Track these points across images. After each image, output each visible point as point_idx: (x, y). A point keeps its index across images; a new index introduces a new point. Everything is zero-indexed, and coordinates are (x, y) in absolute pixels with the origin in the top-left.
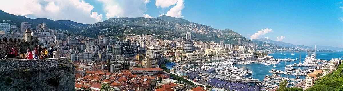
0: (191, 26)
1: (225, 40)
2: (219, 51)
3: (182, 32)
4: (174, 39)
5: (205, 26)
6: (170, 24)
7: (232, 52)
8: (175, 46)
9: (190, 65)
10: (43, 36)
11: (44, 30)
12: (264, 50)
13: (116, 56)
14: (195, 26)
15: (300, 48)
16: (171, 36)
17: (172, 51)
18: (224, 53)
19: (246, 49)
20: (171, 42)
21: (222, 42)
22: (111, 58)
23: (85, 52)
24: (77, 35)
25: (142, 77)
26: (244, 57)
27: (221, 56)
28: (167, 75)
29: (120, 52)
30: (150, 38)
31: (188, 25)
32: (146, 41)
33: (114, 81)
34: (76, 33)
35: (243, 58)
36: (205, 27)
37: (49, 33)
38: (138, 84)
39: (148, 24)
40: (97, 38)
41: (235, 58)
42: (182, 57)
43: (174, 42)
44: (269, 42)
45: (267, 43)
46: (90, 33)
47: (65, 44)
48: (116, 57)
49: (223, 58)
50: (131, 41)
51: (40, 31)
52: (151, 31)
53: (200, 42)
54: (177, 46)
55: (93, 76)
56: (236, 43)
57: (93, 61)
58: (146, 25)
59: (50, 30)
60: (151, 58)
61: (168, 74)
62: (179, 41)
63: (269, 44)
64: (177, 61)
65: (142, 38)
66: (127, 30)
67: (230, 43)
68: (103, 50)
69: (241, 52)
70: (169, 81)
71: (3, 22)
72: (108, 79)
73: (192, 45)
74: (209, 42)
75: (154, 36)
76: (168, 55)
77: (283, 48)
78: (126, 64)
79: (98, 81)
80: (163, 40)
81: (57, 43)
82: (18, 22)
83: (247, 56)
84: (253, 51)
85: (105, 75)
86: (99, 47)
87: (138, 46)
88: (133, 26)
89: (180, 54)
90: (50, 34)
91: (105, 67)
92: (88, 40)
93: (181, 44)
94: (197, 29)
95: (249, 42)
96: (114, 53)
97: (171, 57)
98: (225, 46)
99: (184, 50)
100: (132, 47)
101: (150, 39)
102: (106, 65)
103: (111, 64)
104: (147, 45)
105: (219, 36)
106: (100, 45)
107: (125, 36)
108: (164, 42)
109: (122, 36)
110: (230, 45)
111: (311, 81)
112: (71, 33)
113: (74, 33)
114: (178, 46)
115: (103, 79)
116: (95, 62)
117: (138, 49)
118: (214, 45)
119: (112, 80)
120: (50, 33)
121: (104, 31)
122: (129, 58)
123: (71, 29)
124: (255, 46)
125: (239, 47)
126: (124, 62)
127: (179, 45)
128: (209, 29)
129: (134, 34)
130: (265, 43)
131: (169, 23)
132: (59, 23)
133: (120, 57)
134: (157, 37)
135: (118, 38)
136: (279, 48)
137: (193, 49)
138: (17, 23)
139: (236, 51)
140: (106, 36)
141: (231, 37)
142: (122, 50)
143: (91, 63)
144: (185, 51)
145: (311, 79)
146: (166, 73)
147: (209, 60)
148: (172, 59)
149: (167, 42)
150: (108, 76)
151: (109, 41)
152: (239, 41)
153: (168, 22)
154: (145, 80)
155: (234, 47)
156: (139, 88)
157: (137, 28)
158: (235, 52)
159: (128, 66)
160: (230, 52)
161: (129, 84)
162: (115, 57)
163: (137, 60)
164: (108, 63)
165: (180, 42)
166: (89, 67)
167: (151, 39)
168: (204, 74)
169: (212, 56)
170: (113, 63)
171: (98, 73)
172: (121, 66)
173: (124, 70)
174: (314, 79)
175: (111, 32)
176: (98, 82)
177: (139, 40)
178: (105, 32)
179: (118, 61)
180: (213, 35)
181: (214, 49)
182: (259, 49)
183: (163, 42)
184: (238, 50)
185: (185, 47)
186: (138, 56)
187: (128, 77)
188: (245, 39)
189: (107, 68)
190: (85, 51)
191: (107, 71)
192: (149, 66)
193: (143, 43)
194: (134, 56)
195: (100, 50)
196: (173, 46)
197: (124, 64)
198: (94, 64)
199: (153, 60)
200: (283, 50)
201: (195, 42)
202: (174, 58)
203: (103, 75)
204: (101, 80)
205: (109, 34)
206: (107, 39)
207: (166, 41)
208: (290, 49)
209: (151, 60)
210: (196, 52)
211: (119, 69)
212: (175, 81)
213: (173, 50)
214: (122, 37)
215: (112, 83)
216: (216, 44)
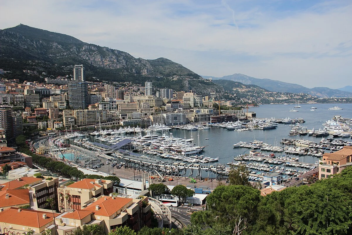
0: (85, 51)
1: (158, 80)
2: (142, 104)
3: (66, 65)
4: (46, 79)
5: (116, 52)
6: (37, 45)
7: (170, 104)
8: (48, 96)
9: (82, 135)
12: (239, 99)
14: (94, 51)
15: (319, 94)
16: (40, 73)
17: (41, 106)
18: (154, 108)
19: (198, 100)
20: (39, 87)
21: (148, 85)
26: (194, 114)
27: (146, 114)
28: (24, 161)
31: (79, 49)
35: (193, 118)
36: (116, 54)
41: (176, 118)
42: (64, 119)
43: (48, 87)
44: (249, 83)
45: (244, 85)
49: (151, 117)
53: (104, 85)
54: (52, 95)
56: (180, 87)
61: (26, 158)
62: (57, 85)
63: (248, 86)
64: (54, 129)
67: (168, 85)
69: (187, 104)
70: (24, 174)
73: (86, 92)
74: (125, 85)
76: (31, 115)
77: (279, 94)
80: (21, 82)
83: (200, 113)
84: (213, 101)
89: (60, 113)
93: (61, 91)
94: (98, 58)
95: (207, 84)
97: (40, 119)
98: (157, 94)
99: (68, 102)
105: (144, 73)
108: (22, 87)
110: (168, 91)
111: (332, 171)
114: (57, 95)
118: (134, 91)
124: (220, 92)
125: (185, 94)
127: (58, 92)
128: (124, 58)
130: (239, 85)
131: (36, 43)
134: (5, 74)
136: (271, 95)
137: (88, 101)
139: (178, 102)
141: (169, 75)
144: (71, 106)
145: (332, 167)
146: (22, 156)
147: (122, 123)
148: (41, 124)
149: (30, 87)
152: (186, 83)
153: (32, 41)
155: (175, 95)
158: (175, 105)
160: (165, 105)
165: (61, 86)
168: (110, 152)
169: (129, 115)
174: (339, 166)
180: (132, 71)
181: (132, 101)
182: (227, 98)
183: (20, 87)
184: (182, 102)
185: (70, 96)
188: (198, 78)
196: (44, 95)
200: (281, 99)
201: (95, 86)
202: (47, 121)
207: (28, 83)
208: (296, 97)
210: (94, 107)
212: (36, 172)
213: (44, 104)
216: (139, 90)
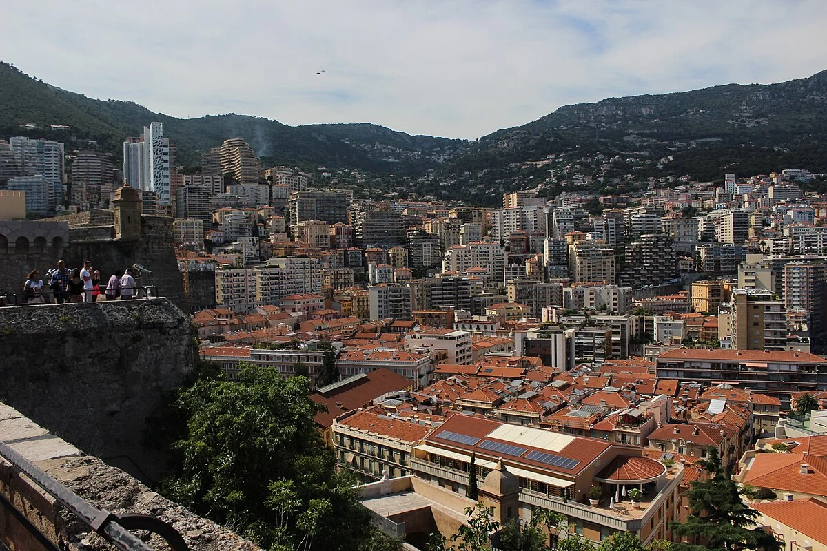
10: (238, 206)
11: (238, 173)
13: (587, 291)
22: (561, 299)
23: (437, 276)
24: (403, 196)
25: (702, 391)
29: (608, 273)
30: (771, 189)
32: (745, 208)
33: (559, 407)
34: (399, 184)
37: (263, 189)
38: (672, 422)
39: (763, 115)
40: (497, 203)
46: (465, 183)
47: (344, 238)
48: (587, 297)
50: (662, 213)
51: (219, 179)
52: (779, 153)
55: (465, 384)
57: (476, 318)
58: (751, 124)
59: (268, 173)
60: (758, 298)
65: (725, 197)
66: (643, 158)
68: (528, 265)
71: (24, 133)
72: (531, 399)
75: (792, 178)
78: (632, 330)
79: (484, 406)
81: (302, 236)
82: (111, 136)
85: (520, 379)
86: (508, 249)
87: (705, 239)
88: (679, 137)
90: (271, 192)
91: (529, 346)
92: (455, 216)
96: (578, 277)
100: (669, 241)
101: (771, 195)
102: (532, 335)
103: (557, 329)
104: (751, 232)
106: (513, 241)
107: (635, 190)
109: (622, 191)
112: (377, 185)
113: (388, 183)
115: (507, 400)
116: (483, 323)
117: (703, 253)
119: (550, 405)
120: (270, 187)
121: (533, 170)
122: (654, 299)
123: (374, 166)
126: (622, 318)
129: (684, 179)
132: (314, 135)
133: (604, 296)
134: (812, 181)
135: (601, 199)
138: (102, 139)
140: (542, 194)
142: (620, 261)
143: (467, 326)
150: (535, 384)
151: (555, 218)
154: (717, 407)
156: (676, 444)
157: (702, 143)
159: (645, 337)
161: (628, 420)
162: (580, 296)
163: (693, 311)
164: (544, 326)
166: (451, 347)
167: (777, 200)
170: (570, 326)
171: (490, 371)
172: (609, 338)
173: (624, 357)
175: (570, 175)
176: (483, 411)
177: (707, 204)
178: (541, 174)
179: (594, 314)
186: (700, 291)
187: (634, 388)
189: (539, 350)
190: (440, 272)
191: (535, 360)
192: (750, 342)
193: (729, 221)
194: (678, 288)
195: (510, 262)
197: (624, 327)
198: (478, 328)
199: (769, 307)
203: (512, 379)
204: (499, 403)
205: (558, 185)
206: (546, 211)
209: (756, 306)
211: (599, 355)
214: (623, 196)
215: (546, 414)
